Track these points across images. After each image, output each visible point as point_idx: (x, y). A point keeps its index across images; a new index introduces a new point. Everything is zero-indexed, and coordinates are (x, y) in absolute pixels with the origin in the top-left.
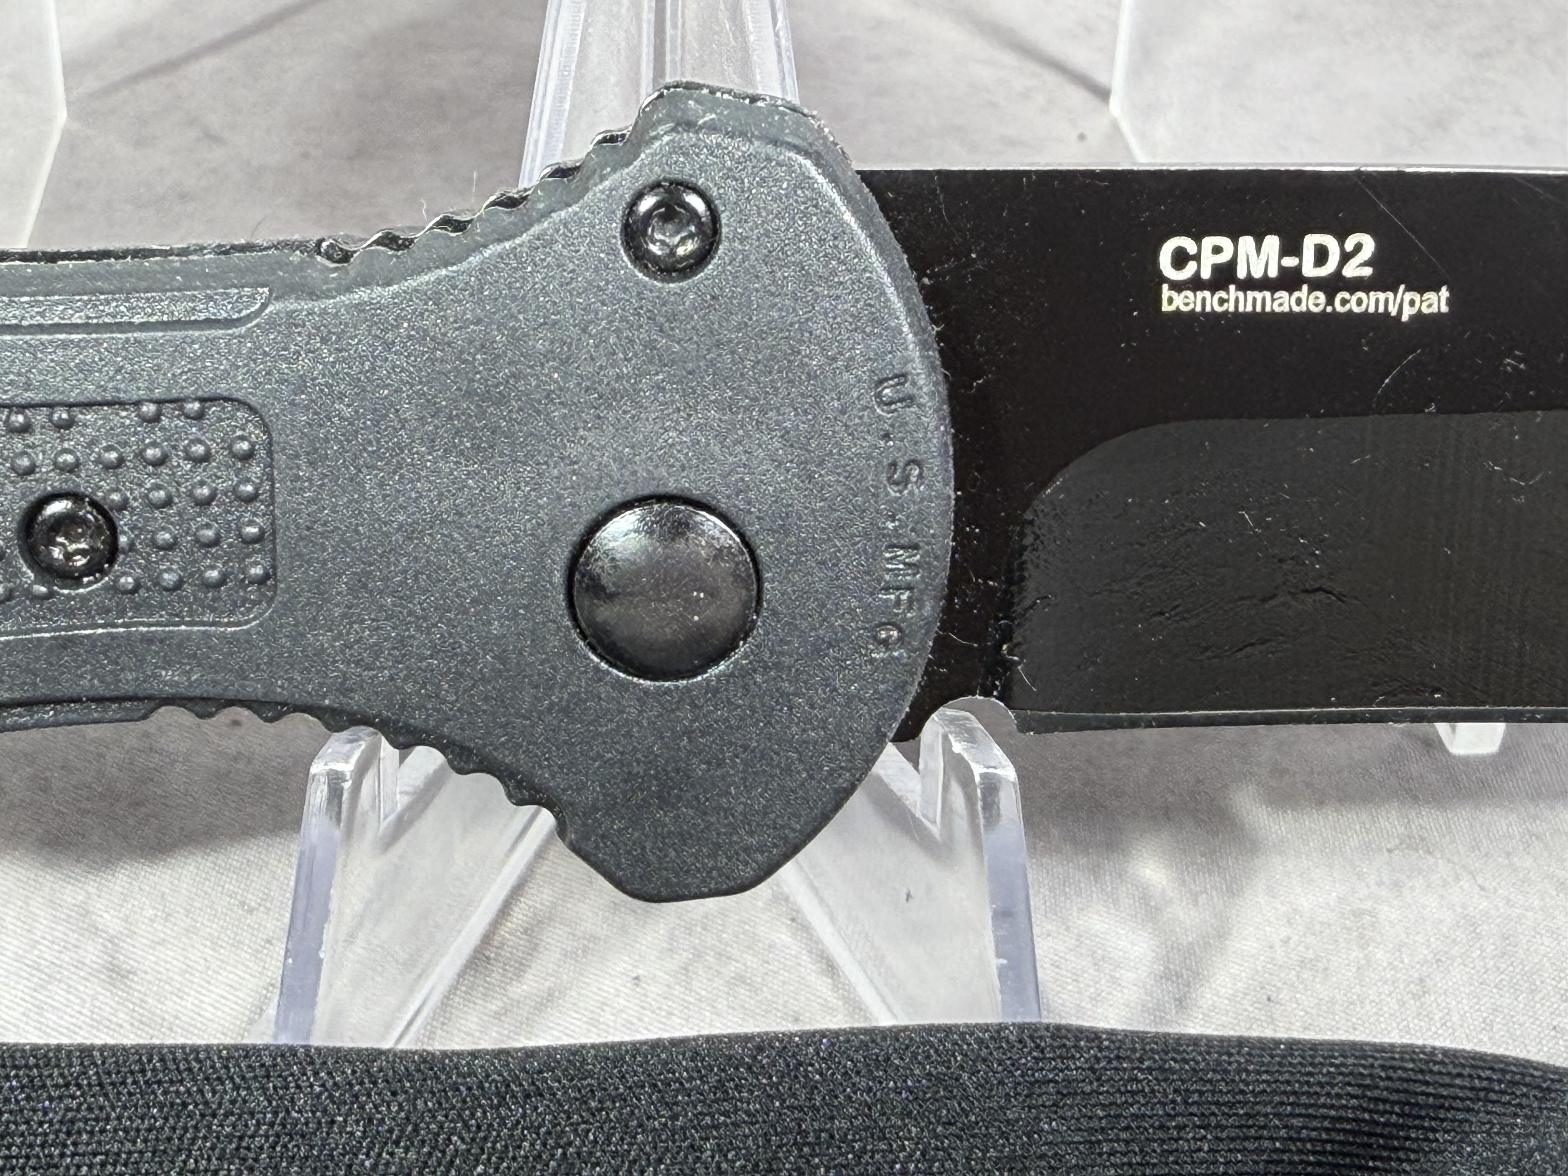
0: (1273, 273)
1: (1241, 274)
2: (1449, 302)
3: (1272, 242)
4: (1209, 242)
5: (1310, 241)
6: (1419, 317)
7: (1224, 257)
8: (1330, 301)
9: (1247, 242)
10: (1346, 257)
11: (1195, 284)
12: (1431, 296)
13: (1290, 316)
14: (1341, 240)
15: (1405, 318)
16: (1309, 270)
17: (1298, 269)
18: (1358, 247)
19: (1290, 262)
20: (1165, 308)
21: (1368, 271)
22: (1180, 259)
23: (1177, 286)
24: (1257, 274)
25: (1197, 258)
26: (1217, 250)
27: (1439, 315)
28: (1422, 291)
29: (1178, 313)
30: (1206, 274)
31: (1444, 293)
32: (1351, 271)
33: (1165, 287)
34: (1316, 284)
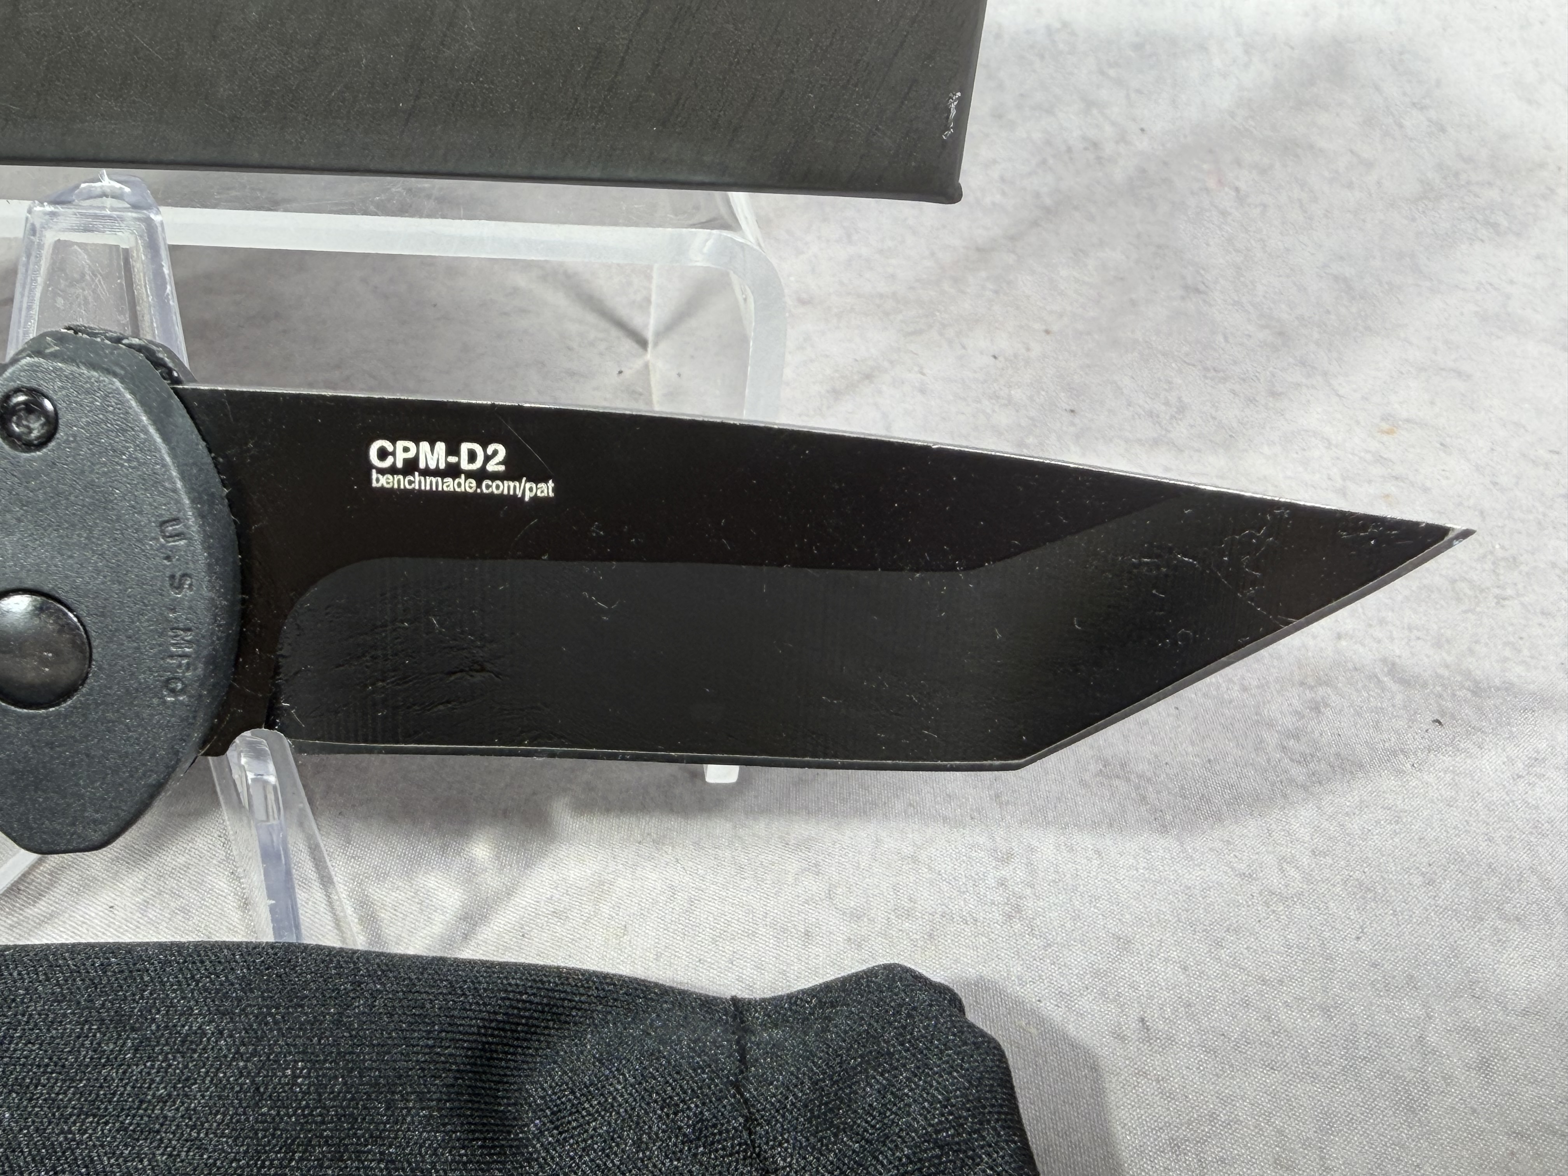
0: (442, 466)
1: (422, 465)
2: (554, 490)
3: (441, 447)
4: (400, 444)
5: (465, 447)
6: (535, 499)
7: (411, 455)
8: (479, 485)
9: (425, 446)
10: (487, 459)
11: (393, 470)
12: (542, 485)
13: (454, 494)
14: (485, 447)
15: (527, 499)
16: (465, 465)
17: (458, 464)
18: (495, 453)
19: (453, 459)
20: (374, 484)
21: (502, 468)
22: (383, 454)
23: (382, 472)
24: (432, 466)
25: (393, 454)
26: (406, 450)
27: (547, 499)
28: (537, 481)
29: (382, 488)
30: (400, 465)
31: (551, 484)
32: (491, 467)
33: (374, 471)
34: (469, 475)
